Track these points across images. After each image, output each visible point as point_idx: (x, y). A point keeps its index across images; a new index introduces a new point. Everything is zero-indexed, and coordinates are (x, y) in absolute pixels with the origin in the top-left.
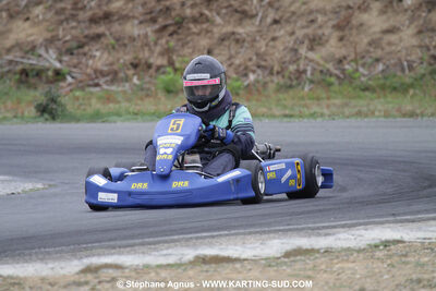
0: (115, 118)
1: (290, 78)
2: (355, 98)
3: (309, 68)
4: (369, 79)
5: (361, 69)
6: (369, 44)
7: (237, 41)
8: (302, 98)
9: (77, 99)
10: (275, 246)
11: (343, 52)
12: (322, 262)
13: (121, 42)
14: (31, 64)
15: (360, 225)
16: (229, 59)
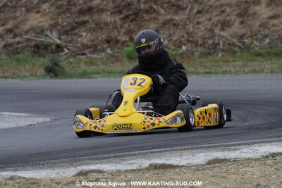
0: (96, 75)
1: (209, 48)
2: (251, 61)
3: (221, 42)
4: (260, 49)
5: (255, 42)
6: (260, 26)
7: (174, 25)
8: (217, 61)
9: (71, 63)
10: (201, 157)
11: (243, 31)
12: (232, 167)
13: (99, 26)
14: (41, 41)
15: (256, 143)
16: (169, 36)
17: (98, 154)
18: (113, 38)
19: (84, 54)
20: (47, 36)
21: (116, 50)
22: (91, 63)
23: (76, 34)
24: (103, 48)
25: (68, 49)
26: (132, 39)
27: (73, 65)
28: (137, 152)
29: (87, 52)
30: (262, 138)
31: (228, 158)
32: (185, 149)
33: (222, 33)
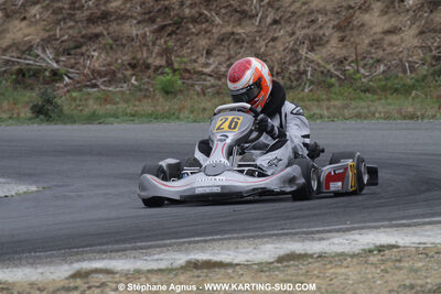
0: (112, 119)
1: (290, 79)
2: (354, 99)
3: (310, 69)
4: (371, 80)
5: (362, 71)
6: (371, 45)
7: (237, 41)
8: (302, 99)
9: (74, 99)
10: (268, 251)
11: (344, 52)
12: (315, 267)
13: (119, 42)
14: (28, 64)
15: (355, 229)
16: (228, 59)
17: (107, 243)
18: (141, 61)
19: (95, 86)
20: (38, 56)
21: (146, 80)
22: (106, 100)
23: (82, 54)
24: (125, 77)
25: (69, 78)
26: (170, 64)
27: (78, 102)
28: (168, 242)
29: (99, 82)
30: (365, 222)
31: (309, 252)
32: (243, 238)
33: (312, 56)
